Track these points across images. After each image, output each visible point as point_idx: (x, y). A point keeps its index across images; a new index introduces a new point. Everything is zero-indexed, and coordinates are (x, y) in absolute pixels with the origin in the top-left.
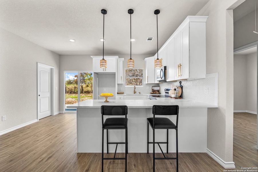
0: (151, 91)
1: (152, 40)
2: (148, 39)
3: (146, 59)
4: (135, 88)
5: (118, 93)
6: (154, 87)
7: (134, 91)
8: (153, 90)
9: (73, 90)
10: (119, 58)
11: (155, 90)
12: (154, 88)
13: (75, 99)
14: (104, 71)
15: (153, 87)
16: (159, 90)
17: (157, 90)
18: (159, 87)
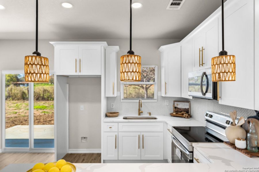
0: (172, 110)
1: (181, 5)
2: (172, 4)
3: (163, 48)
4: (140, 105)
5: (106, 116)
6: (179, 103)
7: (139, 110)
8: (176, 108)
9: (42, 95)
10: (109, 45)
11: (180, 109)
12: (177, 105)
13: (41, 111)
14: (78, 74)
15: (176, 103)
16: (188, 109)
17: (183, 109)
18: (188, 104)
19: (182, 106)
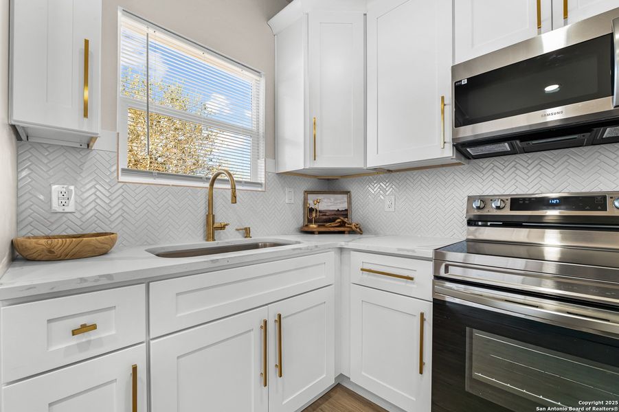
6: (320, 197)
7: (211, 218)
11: (324, 213)
12: (316, 202)
15: (311, 197)
16: (346, 210)
17: (333, 213)
18: (345, 197)
19: (329, 203)
